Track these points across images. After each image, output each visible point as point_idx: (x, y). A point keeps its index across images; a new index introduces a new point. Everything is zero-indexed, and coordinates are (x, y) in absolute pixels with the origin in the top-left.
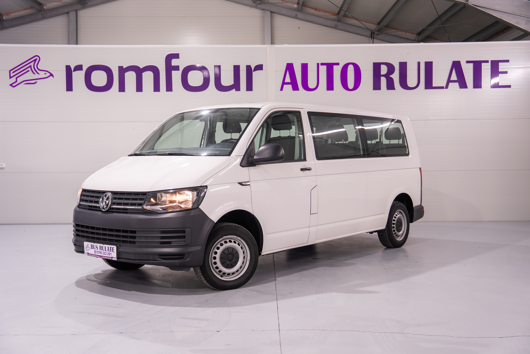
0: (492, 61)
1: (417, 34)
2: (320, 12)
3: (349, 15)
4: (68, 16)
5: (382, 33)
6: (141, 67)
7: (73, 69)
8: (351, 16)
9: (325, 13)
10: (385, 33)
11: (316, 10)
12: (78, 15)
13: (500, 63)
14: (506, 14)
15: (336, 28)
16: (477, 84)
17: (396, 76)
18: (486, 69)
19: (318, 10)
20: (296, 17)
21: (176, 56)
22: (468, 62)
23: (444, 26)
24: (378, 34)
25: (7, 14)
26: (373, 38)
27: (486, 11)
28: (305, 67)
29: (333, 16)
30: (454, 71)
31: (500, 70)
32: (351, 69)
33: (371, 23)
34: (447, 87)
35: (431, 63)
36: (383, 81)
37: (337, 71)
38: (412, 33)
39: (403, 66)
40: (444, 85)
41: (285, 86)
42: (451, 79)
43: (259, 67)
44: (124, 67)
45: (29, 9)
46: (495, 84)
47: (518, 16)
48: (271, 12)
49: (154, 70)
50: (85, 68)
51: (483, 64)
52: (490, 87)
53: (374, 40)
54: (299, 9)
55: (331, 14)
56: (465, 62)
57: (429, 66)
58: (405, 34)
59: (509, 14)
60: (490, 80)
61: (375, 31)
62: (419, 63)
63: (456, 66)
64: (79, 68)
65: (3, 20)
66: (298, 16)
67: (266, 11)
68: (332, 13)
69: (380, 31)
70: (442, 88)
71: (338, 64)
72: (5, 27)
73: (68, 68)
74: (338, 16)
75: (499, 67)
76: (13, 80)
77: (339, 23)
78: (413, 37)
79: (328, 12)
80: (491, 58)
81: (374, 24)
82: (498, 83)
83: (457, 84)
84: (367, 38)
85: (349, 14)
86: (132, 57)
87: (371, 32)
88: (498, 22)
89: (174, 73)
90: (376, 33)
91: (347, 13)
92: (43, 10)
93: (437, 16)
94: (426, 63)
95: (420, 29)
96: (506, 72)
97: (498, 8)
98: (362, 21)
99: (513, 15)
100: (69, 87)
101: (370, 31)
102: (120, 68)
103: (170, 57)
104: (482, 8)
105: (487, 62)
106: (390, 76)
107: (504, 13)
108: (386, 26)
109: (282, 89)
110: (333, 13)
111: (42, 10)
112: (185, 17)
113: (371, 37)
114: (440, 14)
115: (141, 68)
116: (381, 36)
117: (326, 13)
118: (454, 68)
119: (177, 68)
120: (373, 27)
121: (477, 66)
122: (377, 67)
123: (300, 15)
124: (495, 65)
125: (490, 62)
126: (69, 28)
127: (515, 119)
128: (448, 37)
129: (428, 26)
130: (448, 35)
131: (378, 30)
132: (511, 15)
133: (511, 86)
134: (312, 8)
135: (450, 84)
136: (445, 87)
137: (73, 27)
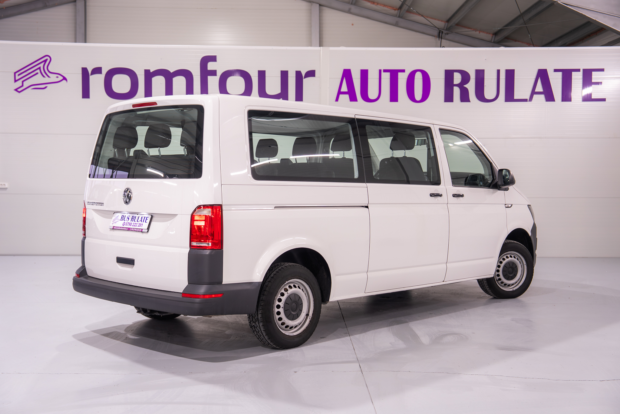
0: (584, 70)
1: (493, 34)
2: (379, 6)
3: (414, 10)
4: (76, 5)
5: (452, 32)
7: (90, 72)
8: (416, 12)
9: (384, 7)
10: (456, 33)
11: (373, 3)
12: (87, 4)
13: (593, 73)
14: (602, 14)
15: (396, 25)
16: (566, 97)
17: (471, 86)
18: (577, 79)
19: (376, 3)
20: (349, 12)
21: (213, 59)
22: (556, 70)
23: (526, 26)
24: (447, 34)
25: (1, 2)
26: (441, 38)
27: (578, 11)
28: (364, 74)
29: (394, 11)
30: (539, 81)
31: (593, 81)
32: (418, 77)
33: (439, 20)
34: (531, 99)
36: (457, 91)
37: (402, 79)
38: (487, 33)
39: (480, 74)
40: (528, 97)
41: (341, 96)
42: (536, 91)
43: (311, 74)
44: (151, 71)
46: (587, 96)
47: (615, 17)
48: (320, 5)
49: (187, 74)
50: (104, 71)
52: (581, 100)
53: (442, 40)
54: (354, 2)
55: (391, 8)
56: (553, 70)
57: (510, 74)
58: (479, 33)
59: (605, 15)
60: (581, 92)
61: (443, 30)
62: (498, 71)
63: (543, 75)
64: (98, 70)
66: (352, 11)
67: (314, 4)
68: (392, 7)
69: (449, 29)
70: (525, 100)
71: (403, 71)
73: (85, 71)
74: (399, 11)
75: (593, 77)
76: (19, 83)
77: (401, 19)
78: (489, 37)
79: (388, 6)
80: (582, 67)
81: (442, 21)
82: (591, 95)
83: (542, 97)
84: (433, 38)
85: (414, 9)
86: (161, 59)
88: (589, 22)
89: (210, 78)
90: (445, 32)
91: (411, 8)
93: (519, 14)
94: (507, 71)
95: (497, 29)
96: (600, 83)
97: (592, 7)
98: (427, 17)
99: (610, 16)
100: (86, 94)
101: (438, 30)
102: (147, 72)
103: (205, 60)
104: (574, 7)
105: (578, 70)
106: (464, 86)
107: (599, 13)
108: (458, 24)
109: (337, 100)
110: (394, 8)
112: (216, 9)
113: (438, 37)
114: (522, 11)
115: (172, 71)
116: (450, 36)
117: (386, 7)
118: (539, 78)
119: (214, 73)
120: (441, 24)
121: (567, 75)
122: (449, 74)
123: (354, 9)
124: (587, 74)
125: (581, 71)
126: (76, 20)
127: (609, 138)
128: (531, 38)
129: (507, 25)
130: (531, 37)
131: (447, 29)
132: (608, 16)
133: (606, 99)
134: (369, 2)
135: (535, 96)
136: (528, 100)
137: (81, 19)
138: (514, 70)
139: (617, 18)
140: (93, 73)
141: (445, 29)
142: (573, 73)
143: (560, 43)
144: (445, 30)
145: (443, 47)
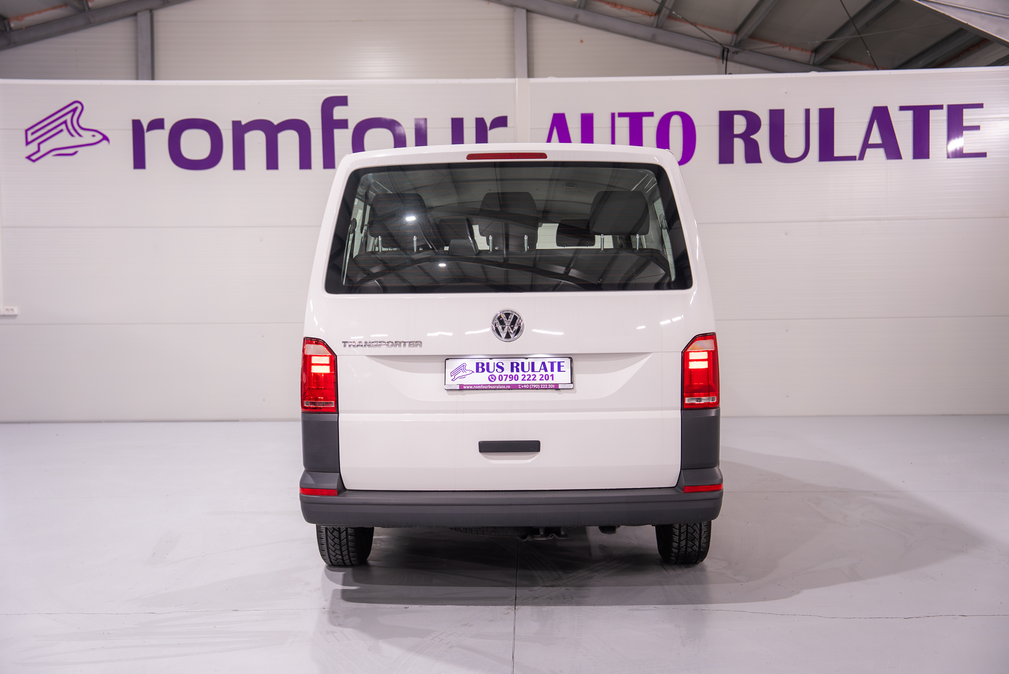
0: (949, 107)
1: (812, 51)
2: (623, 10)
3: (678, 16)
4: (136, 21)
5: (745, 50)
6: (276, 123)
7: (145, 127)
8: (682, 17)
9: (632, 11)
10: (750, 50)
11: (614, 5)
12: (155, 18)
13: (965, 110)
14: (978, 14)
15: (653, 40)
16: (921, 150)
17: (762, 137)
18: (938, 122)
19: (619, 5)
20: (575, 21)
21: (343, 101)
22: (902, 108)
23: (861, 37)
24: (737, 53)
25: (19, 18)
26: (727, 60)
27: (937, 10)
28: (587, 120)
29: (648, 17)
30: (875, 127)
31: (965, 124)
32: (676, 124)
33: (722, 31)
34: (862, 157)
35: (831, 111)
36: (739, 146)
37: (650, 128)
38: (802, 50)
39: (777, 117)
40: (857, 153)
42: (870, 142)
43: (501, 122)
44: (243, 123)
45: (60, 7)
46: (956, 150)
47: (1000, 18)
48: (528, 11)
49: (300, 127)
50: (168, 125)
51: (932, 113)
52: (946, 156)
53: (728, 63)
54: (583, 5)
55: (644, 13)
56: (897, 108)
57: (827, 116)
58: (790, 49)
59: (983, 15)
60: (946, 143)
61: (730, 46)
62: (807, 112)
63: (881, 116)
64: (157, 124)
65: (11, 29)
66: (580, 19)
67: (518, 10)
68: (645, 11)
69: (739, 45)
70: (853, 158)
71: (651, 114)
72: (15, 43)
73: (137, 125)
74: (657, 17)
75: (964, 117)
77: (659, 31)
78: (805, 56)
79: (638, 10)
80: (947, 101)
81: (727, 32)
82: (961, 150)
83: (881, 152)
84: (714, 59)
85: (677, 14)
86: (258, 103)
87: (722, 49)
88: (962, 30)
89: (338, 133)
90: (732, 49)
91: (674, 13)
92: (86, 8)
93: (848, 18)
94: (822, 111)
95: (817, 43)
96: (977, 128)
97: (961, 3)
98: (704, 26)
99: (991, 17)
100: (139, 162)
101: (720, 46)
102: (236, 125)
103: (330, 104)
104: (931, 4)
105: (940, 107)
106: (752, 137)
107: (973, 13)
108: (753, 37)
110: (648, 12)
111: (84, 10)
112: (360, 21)
113: (721, 57)
114: (852, 15)
116: (741, 56)
117: (635, 11)
118: (876, 121)
119: (343, 124)
120: (726, 37)
121: (921, 115)
122: (726, 119)
123: (583, 15)
124: (955, 114)
125: (945, 108)
126: (137, 44)
127: (994, 217)
128: (871, 57)
129: (833, 36)
130: (870, 54)
131: (735, 45)
132: (988, 16)
133: (987, 154)
134: (608, 3)
135: (869, 151)
136: (857, 158)
137: (145, 42)
138: (833, 109)
139: (1003, 19)
140: (149, 129)
141: (733, 44)
142: (932, 112)
143: (921, 63)
144: (732, 46)
145: (730, 74)
